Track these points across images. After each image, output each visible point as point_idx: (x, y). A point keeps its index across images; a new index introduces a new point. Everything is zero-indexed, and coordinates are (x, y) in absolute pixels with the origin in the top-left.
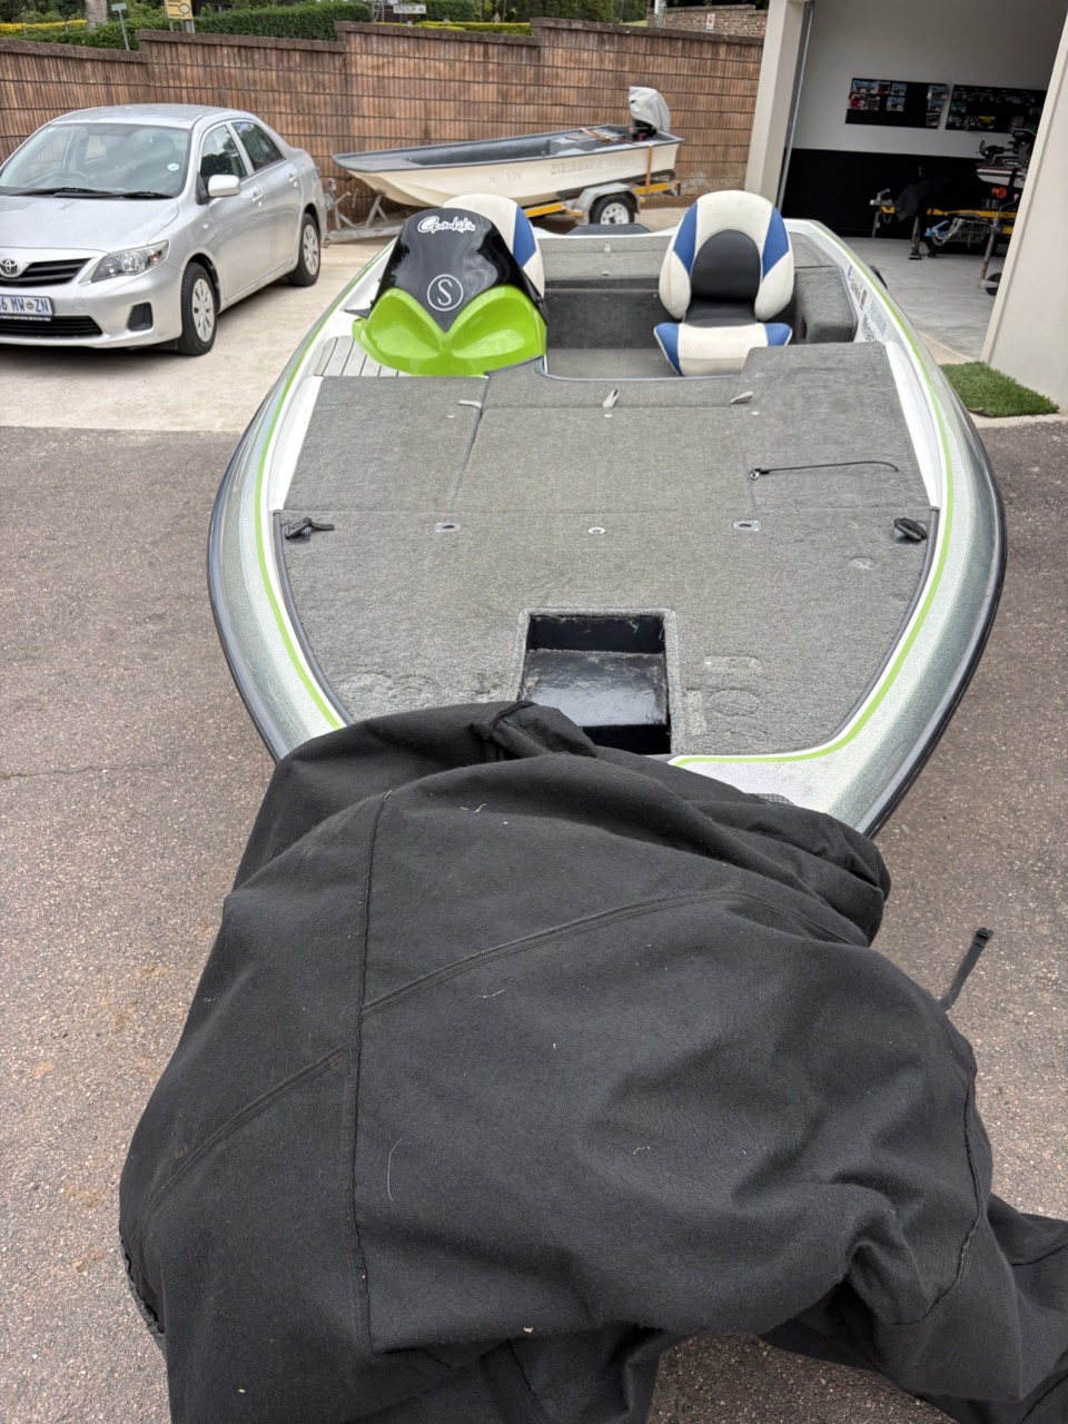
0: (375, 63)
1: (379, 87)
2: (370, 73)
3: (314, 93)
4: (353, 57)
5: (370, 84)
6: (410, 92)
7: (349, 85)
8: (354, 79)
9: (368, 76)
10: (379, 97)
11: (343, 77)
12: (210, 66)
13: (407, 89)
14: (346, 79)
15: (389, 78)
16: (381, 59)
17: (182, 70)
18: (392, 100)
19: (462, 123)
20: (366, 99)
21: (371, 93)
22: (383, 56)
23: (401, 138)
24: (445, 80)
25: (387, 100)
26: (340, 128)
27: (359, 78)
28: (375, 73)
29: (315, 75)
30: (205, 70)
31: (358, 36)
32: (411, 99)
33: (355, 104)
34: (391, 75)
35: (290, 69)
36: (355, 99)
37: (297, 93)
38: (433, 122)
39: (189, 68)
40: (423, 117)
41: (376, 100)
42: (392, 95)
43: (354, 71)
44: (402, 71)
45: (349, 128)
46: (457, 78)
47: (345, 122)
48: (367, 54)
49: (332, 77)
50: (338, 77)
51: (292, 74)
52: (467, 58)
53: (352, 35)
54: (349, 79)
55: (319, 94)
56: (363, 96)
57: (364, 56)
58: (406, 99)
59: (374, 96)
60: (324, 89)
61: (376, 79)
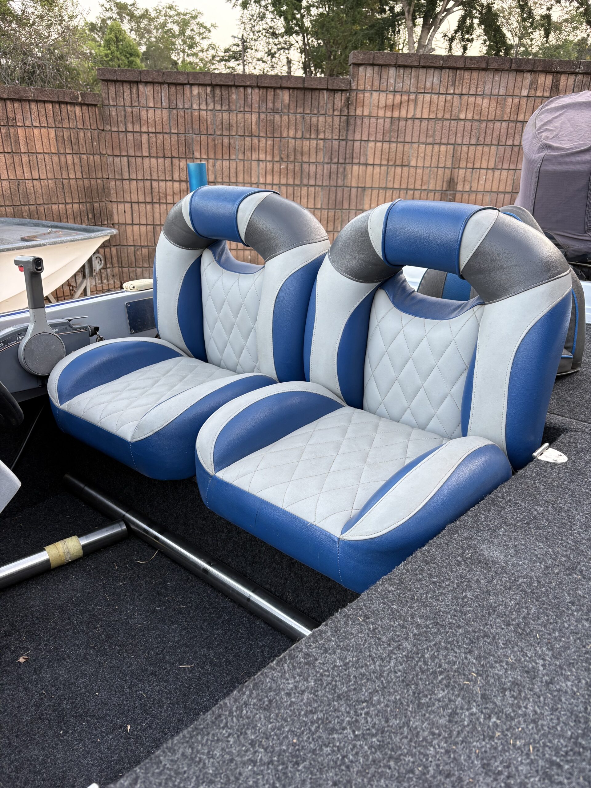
0: (390, 102)
1: (391, 131)
2: (381, 113)
3: (302, 138)
4: (361, 95)
5: (380, 127)
6: (433, 136)
7: (351, 128)
8: (359, 122)
9: (377, 118)
10: (390, 142)
11: (344, 118)
12: (176, 108)
13: (430, 133)
14: (348, 121)
15: (406, 119)
16: (398, 97)
17: (143, 113)
18: (407, 146)
19: (505, 173)
20: (371, 144)
21: (380, 137)
22: (402, 93)
23: (414, 189)
24: (488, 121)
25: (400, 146)
26: (334, 176)
27: (366, 120)
28: (389, 114)
29: (307, 118)
30: (170, 113)
31: (369, 70)
32: (434, 144)
33: (357, 149)
34: (410, 116)
35: (274, 111)
36: (357, 144)
37: (281, 137)
38: (462, 172)
39: (151, 112)
40: (449, 164)
41: (386, 145)
42: (408, 139)
43: (359, 112)
44: (426, 111)
45: (345, 177)
46: (506, 118)
47: (341, 170)
48: (379, 91)
49: (329, 120)
50: (337, 119)
51: (277, 117)
52: (525, 93)
53: (361, 69)
54: (352, 121)
55: (310, 139)
56: (368, 141)
57: (375, 95)
58: (426, 144)
59: (383, 141)
60: (317, 132)
61: (388, 121)
